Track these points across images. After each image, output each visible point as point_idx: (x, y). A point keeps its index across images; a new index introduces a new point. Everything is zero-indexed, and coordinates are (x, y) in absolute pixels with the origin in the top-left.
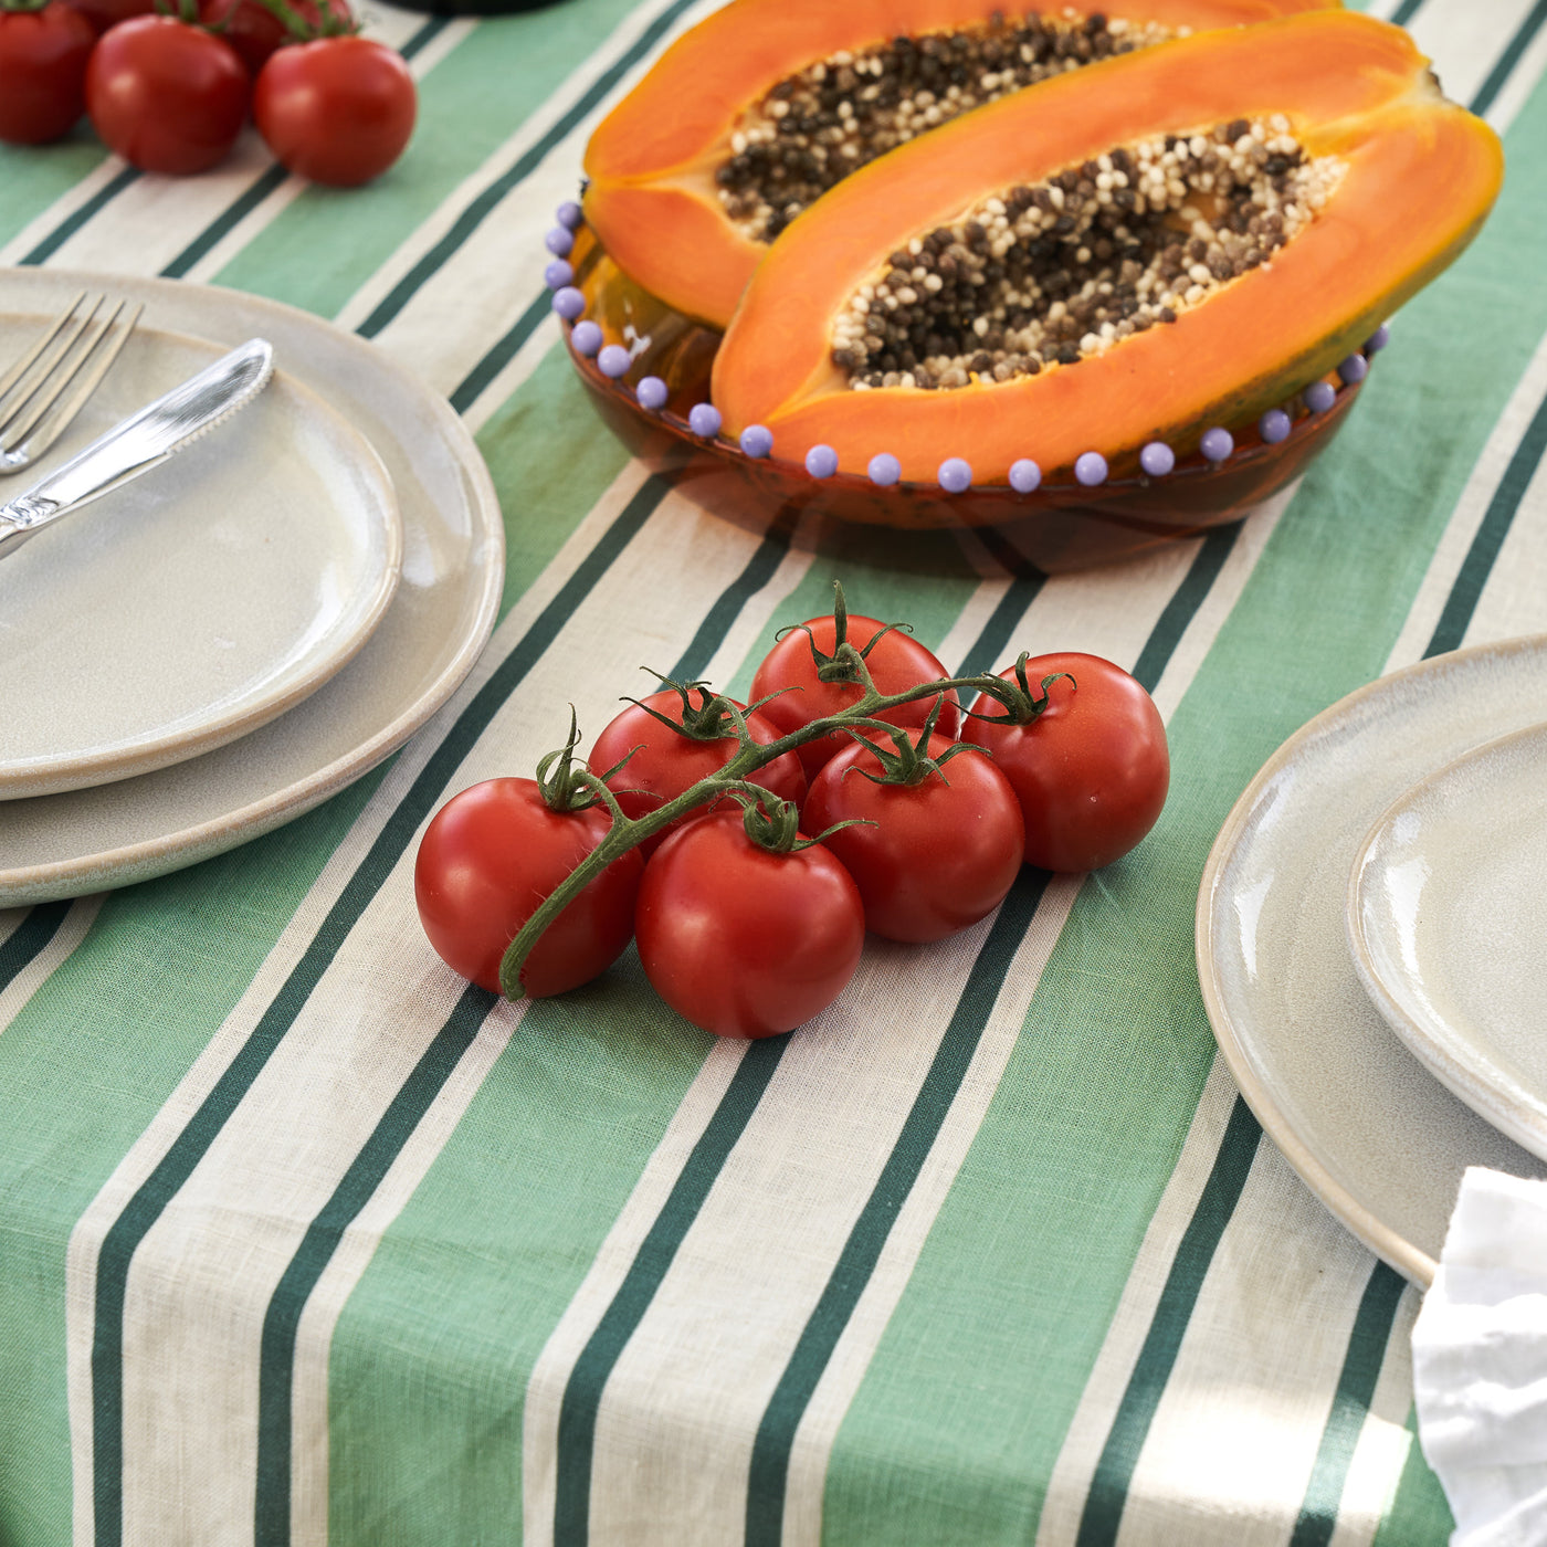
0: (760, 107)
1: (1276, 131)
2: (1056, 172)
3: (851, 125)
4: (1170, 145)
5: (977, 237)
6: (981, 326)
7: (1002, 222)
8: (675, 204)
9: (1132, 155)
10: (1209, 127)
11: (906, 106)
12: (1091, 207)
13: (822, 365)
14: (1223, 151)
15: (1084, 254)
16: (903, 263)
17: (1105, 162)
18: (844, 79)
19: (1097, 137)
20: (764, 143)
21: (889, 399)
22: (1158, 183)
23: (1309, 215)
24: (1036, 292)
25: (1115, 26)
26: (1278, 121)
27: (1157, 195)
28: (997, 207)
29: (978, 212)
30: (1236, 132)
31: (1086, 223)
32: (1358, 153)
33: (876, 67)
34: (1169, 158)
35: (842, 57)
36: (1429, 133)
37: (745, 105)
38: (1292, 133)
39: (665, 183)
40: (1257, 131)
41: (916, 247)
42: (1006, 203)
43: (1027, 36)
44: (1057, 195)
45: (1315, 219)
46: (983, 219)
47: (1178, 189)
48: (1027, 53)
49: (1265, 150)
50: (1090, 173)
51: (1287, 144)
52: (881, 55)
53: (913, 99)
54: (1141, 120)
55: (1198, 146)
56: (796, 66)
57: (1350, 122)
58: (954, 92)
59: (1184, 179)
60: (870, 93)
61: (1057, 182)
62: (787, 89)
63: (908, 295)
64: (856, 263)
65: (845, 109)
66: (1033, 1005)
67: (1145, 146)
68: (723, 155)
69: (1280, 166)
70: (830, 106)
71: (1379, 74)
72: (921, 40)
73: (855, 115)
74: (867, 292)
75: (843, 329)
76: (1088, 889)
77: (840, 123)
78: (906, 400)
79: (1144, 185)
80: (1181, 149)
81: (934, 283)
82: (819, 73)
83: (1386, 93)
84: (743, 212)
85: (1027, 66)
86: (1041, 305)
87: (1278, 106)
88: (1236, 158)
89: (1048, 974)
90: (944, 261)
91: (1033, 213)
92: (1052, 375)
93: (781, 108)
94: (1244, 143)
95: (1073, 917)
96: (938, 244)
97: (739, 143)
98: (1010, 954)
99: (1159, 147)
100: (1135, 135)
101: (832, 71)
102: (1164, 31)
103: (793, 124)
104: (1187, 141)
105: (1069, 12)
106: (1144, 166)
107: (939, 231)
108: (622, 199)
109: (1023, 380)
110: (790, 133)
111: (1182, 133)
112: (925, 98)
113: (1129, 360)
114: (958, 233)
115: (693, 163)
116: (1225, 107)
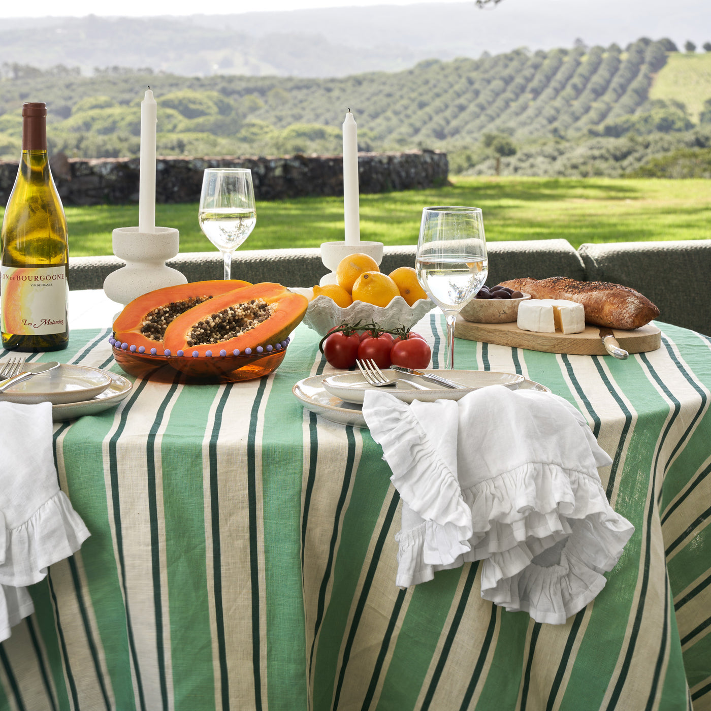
0: (146, 317)
2: (220, 311)
4: (240, 306)
5: (208, 323)
7: (212, 320)
8: (134, 334)
9: (233, 308)
10: (247, 302)
11: (175, 317)
12: (228, 318)
13: (186, 344)
14: (251, 305)
15: (227, 327)
16: (195, 328)
17: (229, 309)
18: (162, 313)
19: (226, 305)
20: (149, 324)
21: (202, 346)
22: (240, 312)
23: (273, 311)
24: (220, 335)
26: (261, 299)
27: (240, 314)
28: (210, 318)
29: (207, 319)
30: (253, 302)
31: (227, 321)
32: (279, 301)
33: (167, 309)
34: (241, 308)
35: (161, 307)
37: (143, 317)
39: (131, 331)
40: (257, 302)
41: (197, 325)
42: (212, 317)
44: (221, 315)
45: (275, 311)
47: (244, 313)
49: (259, 305)
50: (226, 311)
51: (264, 303)
52: (168, 307)
53: (176, 315)
54: (234, 302)
55: (246, 305)
56: (152, 310)
57: (275, 297)
58: (184, 313)
59: (245, 311)
60: (167, 315)
61: (221, 313)
62: (151, 314)
63: (198, 333)
64: (186, 328)
65: (163, 318)
67: (236, 306)
68: (141, 326)
69: (263, 307)
70: (160, 318)
71: (277, 290)
72: (175, 304)
73: (165, 319)
74: (190, 332)
75: (188, 339)
77: (162, 321)
78: (205, 346)
79: (237, 313)
80: (243, 306)
81: (202, 331)
82: (156, 311)
83: (280, 293)
84: (148, 336)
87: (260, 297)
88: (254, 307)
90: (203, 327)
91: (217, 318)
92: (234, 338)
93: (150, 318)
94: (255, 304)
97: (144, 324)
99: (238, 306)
101: (159, 310)
103: (153, 321)
104: (244, 304)
105: (205, 296)
106: (236, 309)
107: (200, 322)
108: (122, 334)
111: (242, 303)
112: (178, 315)
113: (249, 334)
114: (204, 322)
115: (136, 328)
116: (250, 298)
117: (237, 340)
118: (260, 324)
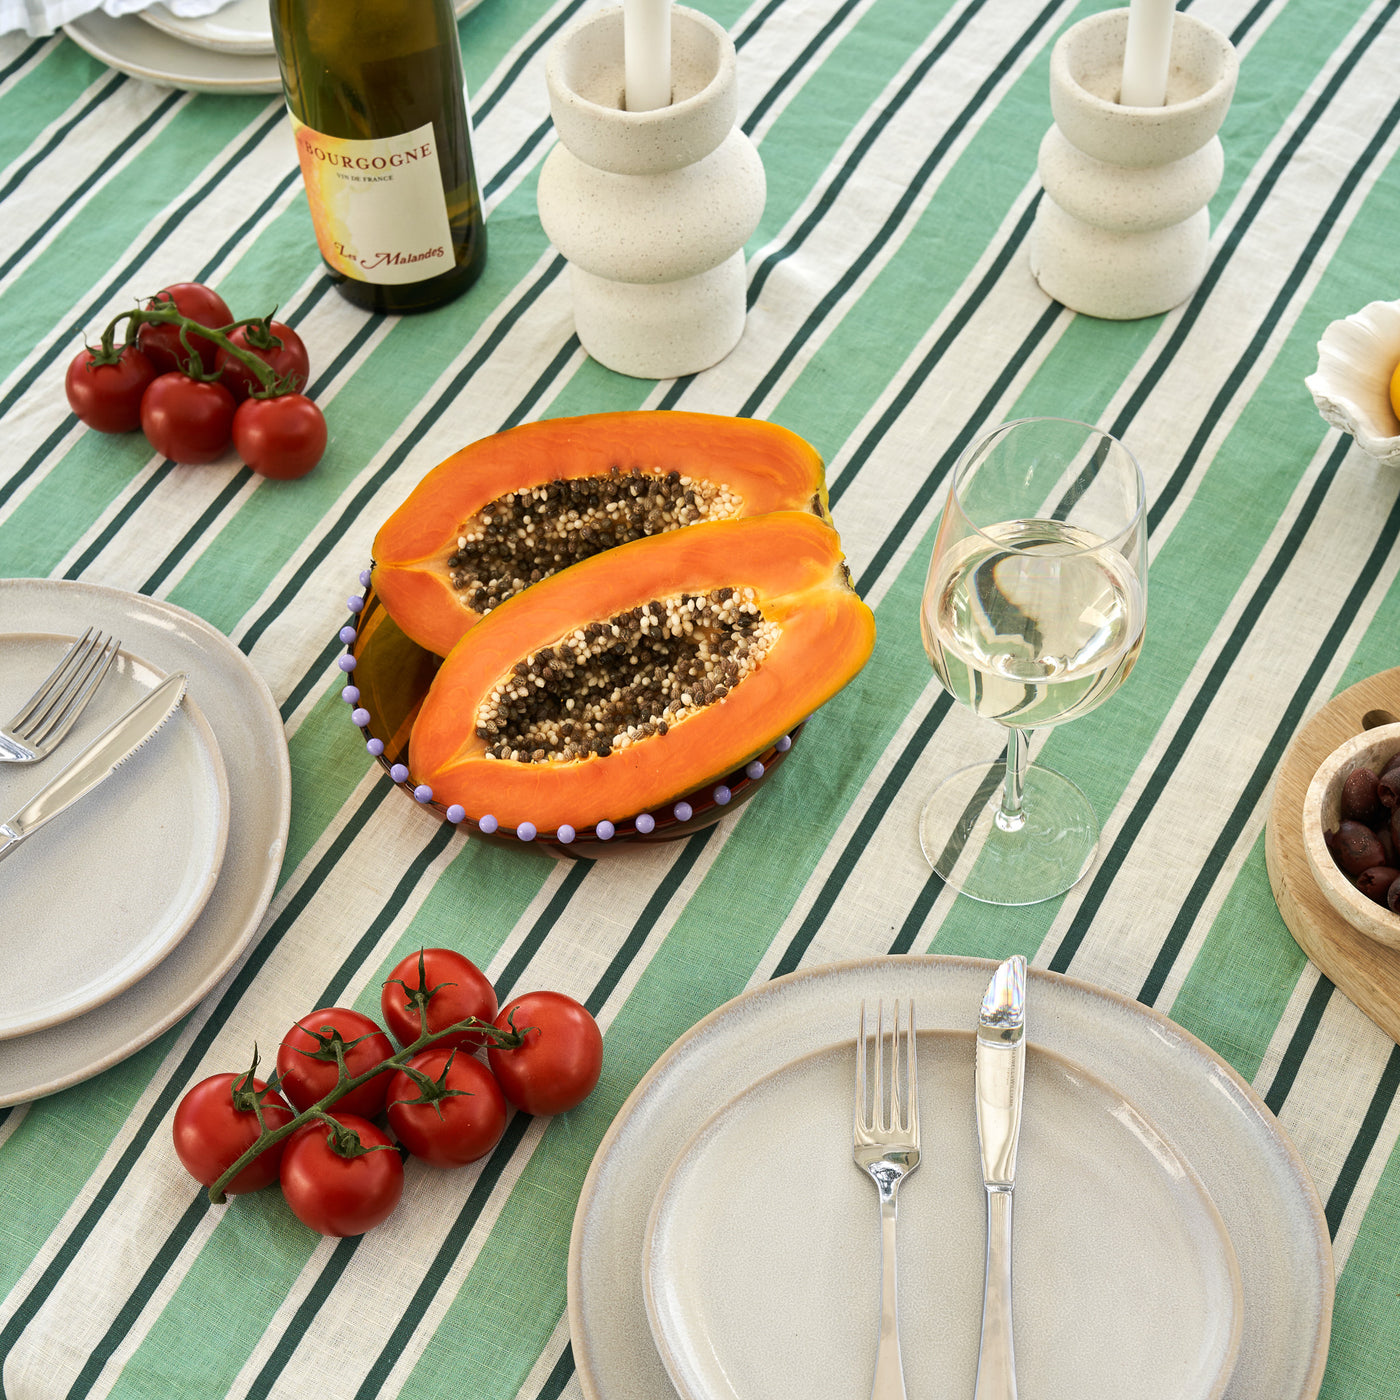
0: (477, 519)
1: (747, 597)
2: (616, 615)
3: (530, 528)
4: (685, 601)
5: (568, 654)
6: (570, 704)
7: (583, 645)
8: (423, 579)
9: (663, 604)
10: (708, 592)
11: (562, 518)
12: (637, 636)
13: (470, 736)
14: (715, 608)
15: (634, 660)
16: (523, 671)
17: (646, 610)
18: (526, 503)
19: (643, 593)
20: (476, 542)
21: (502, 767)
22: (675, 624)
23: (753, 665)
24: (607, 679)
25: (684, 481)
26: (748, 592)
27: (676, 631)
28: (580, 635)
29: (569, 639)
30: (726, 594)
31: (635, 644)
32: (790, 623)
33: (544, 496)
34: (683, 610)
35: (523, 491)
36: (833, 611)
37: (466, 519)
38: (756, 601)
39: (416, 567)
40: (736, 596)
41: (531, 662)
42: (585, 633)
43: (633, 481)
44: (616, 630)
45: (758, 667)
46: (572, 643)
47: (688, 627)
48: (633, 491)
49: (738, 611)
50: (637, 615)
51: (752, 610)
52: (547, 489)
53: (566, 513)
54: (668, 582)
55: (701, 603)
56: (495, 497)
57: (789, 599)
58: (590, 511)
59: (693, 622)
60: (542, 509)
61: (617, 622)
62: (492, 509)
63: (524, 692)
64: (496, 669)
65: (527, 519)
66: (504, 1210)
67: (671, 600)
68: (452, 549)
69: (748, 621)
70: (519, 517)
71: (812, 564)
72: (568, 483)
73: (532, 522)
74: (501, 689)
75: (483, 713)
76: (557, 1119)
77: (524, 527)
78: (510, 769)
79: (668, 624)
80: (691, 603)
81: (540, 683)
82: (510, 499)
83: (814, 579)
84: (462, 585)
85: (634, 498)
86: (609, 687)
87: (749, 582)
88: (723, 611)
89: (518, 1187)
90: (546, 671)
91: (601, 640)
92: (592, 763)
93: (488, 520)
94: (728, 604)
95: (542, 1142)
96: (543, 660)
97: (462, 543)
98: (502, 1169)
99: (678, 602)
100: (665, 594)
101: (518, 498)
102: (712, 486)
103: (495, 528)
104: (695, 599)
105: (657, 470)
106: (669, 613)
107: (544, 651)
108: (393, 576)
109: (578, 763)
110: (493, 535)
111: (692, 595)
112: (573, 514)
113: (636, 757)
114: (557, 651)
115: (434, 555)
116: (720, 579)
117: (597, 771)
118: (696, 712)
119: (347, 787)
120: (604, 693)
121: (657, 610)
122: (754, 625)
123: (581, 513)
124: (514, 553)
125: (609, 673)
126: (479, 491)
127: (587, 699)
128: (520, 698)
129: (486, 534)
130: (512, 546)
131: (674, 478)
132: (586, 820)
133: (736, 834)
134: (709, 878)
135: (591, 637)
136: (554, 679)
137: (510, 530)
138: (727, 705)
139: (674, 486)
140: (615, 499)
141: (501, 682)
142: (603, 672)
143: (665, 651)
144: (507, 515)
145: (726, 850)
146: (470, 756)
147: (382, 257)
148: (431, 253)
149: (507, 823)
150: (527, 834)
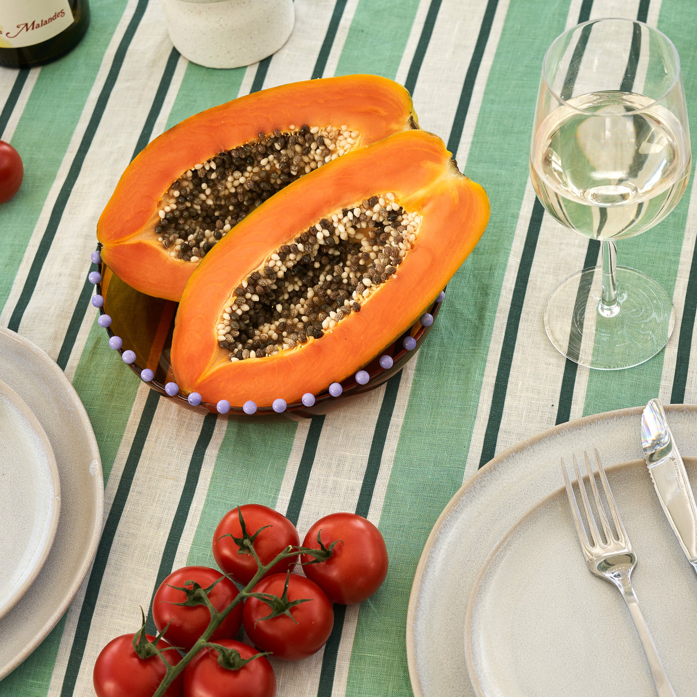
0: (168, 195)
1: (390, 200)
2: (298, 236)
3: (208, 192)
4: (345, 213)
5: (270, 273)
6: (279, 308)
7: (279, 263)
8: (140, 248)
9: (330, 220)
10: (360, 203)
11: (230, 179)
12: (316, 247)
13: (216, 349)
14: (368, 213)
15: (317, 265)
16: (240, 293)
17: (318, 227)
18: (201, 175)
19: (313, 215)
20: (172, 211)
21: (246, 365)
22: (342, 231)
23: (409, 246)
24: (300, 284)
25: (313, 130)
26: (390, 196)
27: (344, 237)
28: (276, 257)
29: (268, 261)
30: (373, 202)
31: (315, 253)
32: (426, 210)
33: (213, 166)
34: (345, 220)
35: (198, 166)
36: (455, 194)
37: (161, 196)
38: (397, 201)
39: (133, 240)
40: (381, 201)
41: (245, 285)
42: (279, 254)
43: (276, 139)
44: (300, 247)
45: (412, 247)
46: (271, 264)
47: (352, 231)
48: (277, 146)
49: (386, 211)
50: (313, 232)
51: (396, 207)
52: (214, 160)
53: (232, 175)
54: (329, 203)
55: (357, 212)
56: (179, 175)
57: (421, 193)
58: (249, 168)
59: (354, 227)
60: (213, 176)
61: (300, 240)
62: (177, 185)
63: (246, 308)
64: (221, 297)
65: (204, 186)
66: (349, 678)
67: (334, 215)
68: (156, 220)
69: (394, 216)
70: (197, 186)
71: (429, 165)
72: (229, 153)
73: (208, 186)
74: (228, 310)
75: (221, 331)
76: (364, 606)
77: (203, 191)
78: (253, 365)
79: (337, 233)
80: (350, 214)
81: (256, 298)
82: (190, 174)
83: (434, 175)
84: (170, 244)
85: (279, 151)
86: (303, 289)
87: (389, 188)
88: (374, 214)
89: (353, 659)
90: (258, 288)
91: (292, 256)
92: (312, 345)
93: (176, 193)
94: (377, 208)
95: (359, 623)
96: (254, 281)
97: (162, 214)
98: (337, 650)
99: (341, 216)
100: (329, 212)
101: (195, 172)
102: (335, 129)
103: (183, 198)
104: (352, 211)
105: (292, 127)
106: (335, 225)
107: (253, 274)
108: (117, 250)
109: (300, 348)
110: (182, 203)
111: (349, 208)
112: (237, 174)
113: (343, 332)
114: (262, 273)
115: (144, 228)
116: (366, 191)
117: (318, 349)
118: (376, 289)
119: (125, 412)
120: (301, 294)
121: (326, 225)
122: (400, 218)
123: (243, 171)
124: (200, 212)
125: (300, 279)
126: (165, 174)
127: (290, 301)
128: (245, 313)
129: (177, 203)
130: (198, 207)
131: (305, 131)
132: (320, 385)
133: (418, 369)
134: (410, 406)
135: (283, 256)
136: (265, 294)
137: (193, 196)
138: (398, 278)
139: (307, 136)
140: (265, 155)
141: (228, 304)
142: (296, 279)
143: (337, 253)
144: (189, 186)
145: (415, 383)
146: (218, 363)
147: (22, 27)
148: (56, 16)
149: (263, 403)
150: (281, 408)
